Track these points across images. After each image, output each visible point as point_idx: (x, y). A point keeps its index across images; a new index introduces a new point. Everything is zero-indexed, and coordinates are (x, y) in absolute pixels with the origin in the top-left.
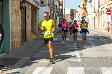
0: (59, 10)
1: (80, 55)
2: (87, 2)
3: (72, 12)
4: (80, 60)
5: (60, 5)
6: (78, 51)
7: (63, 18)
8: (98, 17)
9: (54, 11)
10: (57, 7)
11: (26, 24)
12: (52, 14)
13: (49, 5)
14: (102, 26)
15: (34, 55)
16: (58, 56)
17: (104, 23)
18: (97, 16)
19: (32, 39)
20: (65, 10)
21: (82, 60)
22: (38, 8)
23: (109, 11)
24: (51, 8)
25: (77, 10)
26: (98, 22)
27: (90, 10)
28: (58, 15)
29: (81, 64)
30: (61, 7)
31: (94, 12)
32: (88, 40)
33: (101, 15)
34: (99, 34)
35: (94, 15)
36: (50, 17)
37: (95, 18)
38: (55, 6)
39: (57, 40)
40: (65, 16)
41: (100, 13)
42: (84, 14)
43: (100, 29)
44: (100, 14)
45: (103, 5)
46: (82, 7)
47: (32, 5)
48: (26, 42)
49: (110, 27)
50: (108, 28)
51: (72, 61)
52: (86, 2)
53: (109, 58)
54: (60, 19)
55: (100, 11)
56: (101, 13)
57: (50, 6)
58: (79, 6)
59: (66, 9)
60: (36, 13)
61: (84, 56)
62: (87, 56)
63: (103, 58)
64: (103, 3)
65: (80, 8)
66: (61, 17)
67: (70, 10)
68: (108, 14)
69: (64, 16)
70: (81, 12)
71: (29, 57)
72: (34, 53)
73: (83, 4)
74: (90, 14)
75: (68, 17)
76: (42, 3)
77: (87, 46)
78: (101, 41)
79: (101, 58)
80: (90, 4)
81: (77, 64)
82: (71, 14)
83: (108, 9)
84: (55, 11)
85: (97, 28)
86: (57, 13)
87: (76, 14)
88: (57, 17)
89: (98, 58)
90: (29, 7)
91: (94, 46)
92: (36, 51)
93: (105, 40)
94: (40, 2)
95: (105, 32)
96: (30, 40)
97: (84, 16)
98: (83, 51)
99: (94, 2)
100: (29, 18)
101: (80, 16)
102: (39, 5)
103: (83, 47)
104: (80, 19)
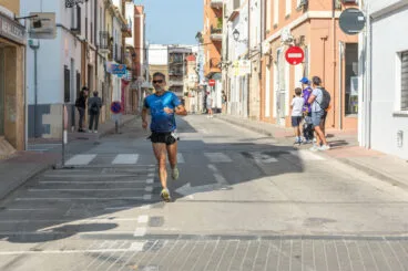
0: (123, 51)
1: (151, 225)
2: (224, 20)
3: (177, 57)
4: (137, 246)
5: (125, 32)
6: (147, 207)
8: (260, 74)
9: (97, 53)
12: (90, 67)
13: (75, 31)
14: (275, 106)
17: (281, 96)
18: (258, 71)
20: (150, 52)
21: (145, 248)
22: (20, 45)
23: (296, 49)
24: (84, 43)
25: (194, 51)
26: (262, 94)
27: (235, 50)
28: (116, 70)
29: (136, 266)
30: (130, 41)
31: (248, 57)
33: (269, 66)
34: (261, 136)
35: (245, 68)
36: (78, 75)
37: (250, 76)
38: (105, 35)
39: (91, 163)
40: (149, 73)
41: (268, 58)
42: (214, 63)
43: (265, 120)
44: (268, 62)
45: (275, 27)
46: (209, 41)
51: (104, 251)
52: (220, 20)
54: (125, 83)
55: (265, 50)
56: (271, 60)
57: (82, 37)
58: (199, 35)
59: (151, 47)
61: (163, 229)
62: (173, 230)
64: (276, 21)
65: (201, 41)
66: (127, 76)
67: (169, 49)
68: (291, 61)
69: (142, 74)
70: (204, 57)
73: (212, 27)
74: (234, 64)
76: (37, 24)
77: (192, 185)
78: (255, 165)
80: (233, 26)
81: (121, 262)
82: (171, 66)
83: (292, 43)
84: (105, 55)
86: (111, 63)
87: (189, 63)
88: (114, 77)
89: (214, 237)
93: (273, 160)
94: (28, 21)
97: (214, 70)
98: (167, 210)
99: (248, 19)
101: (200, 73)
102: (23, 33)
103: (177, 191)
104: (202, 83)
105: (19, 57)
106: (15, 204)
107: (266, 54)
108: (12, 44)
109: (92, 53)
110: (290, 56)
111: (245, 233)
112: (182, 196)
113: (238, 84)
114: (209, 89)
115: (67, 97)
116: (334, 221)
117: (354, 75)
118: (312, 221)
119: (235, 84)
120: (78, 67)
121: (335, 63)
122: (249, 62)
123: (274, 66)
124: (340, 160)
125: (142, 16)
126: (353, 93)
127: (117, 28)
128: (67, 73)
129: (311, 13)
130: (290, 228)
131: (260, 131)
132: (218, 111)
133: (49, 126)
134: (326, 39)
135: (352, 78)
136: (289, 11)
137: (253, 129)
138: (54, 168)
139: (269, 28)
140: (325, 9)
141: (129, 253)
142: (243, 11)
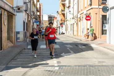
0: (37, 16)
1: (58, 63)
2: (66, 8)
3: (51, 18)
4: (57, 68)
5: (37, 11)
6: (55, 59)
7: (41, 24)
8: (77, 24)
10: (34, 13)
11: (1, 31)
12: (29, 21)
13: (26, 11)
14: (82, 32)
15: (10, 63)
16: (35, 64)
17: (83, 29)
18: (76, 22)
19: (7, 47)
20: (43, 17)
21: (59, 68)
22: (14, 15)
23: (88, 17)
24: (28, 14)
25: (56, 16)
27: (69, 16)
28: (35, 22)
29: (58, 73)
30: (38, 13)
31: (73, 18)
32: (67, 47)
33: (80, 21)
35: (73, 22)
36: (27, 23)
37: (74, 24)
38: (32, 11)
40: (43, 23)
41: (79, 19)
42: (63, 20)
43: (79, 36)
45: (82, 10)
46: (61, 14)
47: (8, 12)
48: (1, 50)
49: (89, 34)
50: (87, 34)
51: (49, 69)
52: (64, 8)
53: (88, 66)
54: (37, 25)
55: (79, 17)
56: (80, 19)
57: (28, 12)
58: (58, 12)
59: (44, 15)
60: (13, 20)
61: (62, 64)
62: (64, 64)
63: (81, 66)
64: (82, 9)
65: (59, 14)
66: (38, 24)
67: (48, 16)
68: (87, 20)
69: (41, 23)
70: (60, 18)
71: (5, 66)
72: (10, 62)
73: (62, 10)
74: (69, 20)
75: (46, 24)
76: (19, 9)
77: (65, 53)
78: (80, 48)
79: (80, 66)
80: (69, 10)
81: (54, 72)
82: (49, 21)
83: (87, 15)
84: (33, 18)
85: (76, 35)
86: (34, 20)
87: (55, 20)
88: (35, 24)
89: (76, 66)
90: (5, 13)
91: (72, 54)
92: (12, 60)
93: (84, 47)
94: (16, 8)
95: (85, 38)
96: (6, 48)
97: (62, 22)
98: (60, 59)
99: (73, 8)
100: (4, 25)
101: (58, 23)
102: (15, 11)
103: (61, 55)
104: (59, 26)
105: (13, 18)
106: (18, 58)
107: (79, 18)
108: (12, 15)
109: (30, 17)
110: (87, 18)
111: (84, 65)
112: (63, 56)
113: (70, 26)
114: (61, 27)
115: (24, 30)
116: (105, 62)
117: (104, 24)
118: (100, 62)
119: (69, 26)
120: (26, 21)
121: (99, 21)
122: (73, 20)
123: (81, 21)
124: (103, 47)
125: (41, 6)
126: (104, 29)
127: (35, 10)
128: (24, 22)
129: (92, 7)
130: (95, 64)
131: (78, 39)
132: (64, 34)
133: (19, 38)
134: (97, 14)
135: (104, 25)
136: (86, 6)
137: (75, 39)
138: (25, 49)
139: (80, 10)
140: (96, 5)
141: (55, 70)
142: (72, 5)
